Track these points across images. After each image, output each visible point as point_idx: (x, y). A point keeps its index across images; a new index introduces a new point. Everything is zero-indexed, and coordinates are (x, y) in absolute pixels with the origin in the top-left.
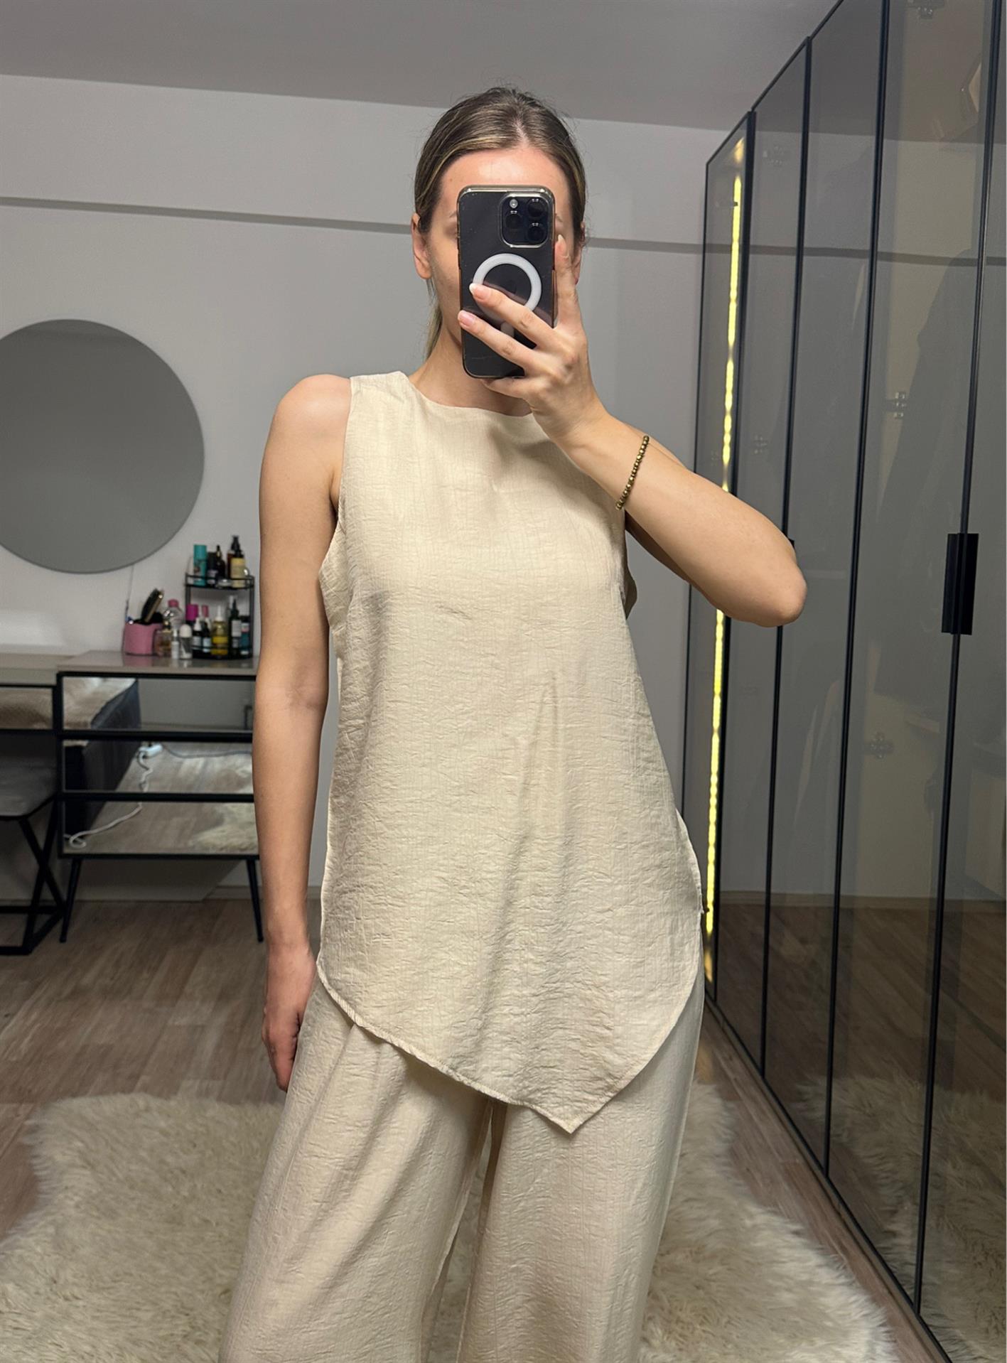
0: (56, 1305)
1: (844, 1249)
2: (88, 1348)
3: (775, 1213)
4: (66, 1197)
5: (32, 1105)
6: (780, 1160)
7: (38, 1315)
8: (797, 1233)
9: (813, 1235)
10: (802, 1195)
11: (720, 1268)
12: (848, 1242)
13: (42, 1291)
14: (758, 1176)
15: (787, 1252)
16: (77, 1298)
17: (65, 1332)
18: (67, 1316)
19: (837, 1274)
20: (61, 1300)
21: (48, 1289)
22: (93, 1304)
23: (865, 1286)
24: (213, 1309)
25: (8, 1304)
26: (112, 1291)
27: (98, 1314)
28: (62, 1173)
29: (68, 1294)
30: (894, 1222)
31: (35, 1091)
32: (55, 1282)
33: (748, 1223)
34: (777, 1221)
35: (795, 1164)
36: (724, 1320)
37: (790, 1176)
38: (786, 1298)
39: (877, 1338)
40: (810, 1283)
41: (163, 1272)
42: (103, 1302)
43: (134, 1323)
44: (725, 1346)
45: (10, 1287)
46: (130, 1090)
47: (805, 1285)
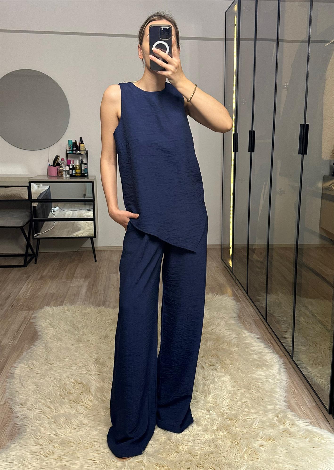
0: (48, 366)
1: (271, 343)
2: (59, 377)
3: (252, 332)
4: (47, 336)
5: (33, 311)
6: (253, 318)
7: (44, 369)
8: (258, 338)
9: (262, 339)
10: (259, 328)
11: (236, 349)
12: (272, 341)
13: (43, 362)
14: (246, 323)
15: (255, 343)
16: (54, 364)
17: (51, 374)
18: (52, 369)
19: (269, 350)
20: (49, 365)
21: (45, 362)
22: (59, 365)
23: (278, 353)
24: (93, 365)
25: (34, 366)
26: (64, 361)
27: (60, 368)
28: (45, 329)
29: (51, 363)
30: (286, 334)
31: (33, 307)
32: (47, 360)
33: (244, 335)
34: (252, 335)
35: (257, 319)
36: (237, 364)
37: (255, 323)
38: (255, 357)
39: (281, 368)
40: (262, 352)
41: (77, 356)
42: (61, 365)
43: (71, 370)
44: (238, 371)
45: (34, 361)
46: (62, 305)
47: (260, 353)
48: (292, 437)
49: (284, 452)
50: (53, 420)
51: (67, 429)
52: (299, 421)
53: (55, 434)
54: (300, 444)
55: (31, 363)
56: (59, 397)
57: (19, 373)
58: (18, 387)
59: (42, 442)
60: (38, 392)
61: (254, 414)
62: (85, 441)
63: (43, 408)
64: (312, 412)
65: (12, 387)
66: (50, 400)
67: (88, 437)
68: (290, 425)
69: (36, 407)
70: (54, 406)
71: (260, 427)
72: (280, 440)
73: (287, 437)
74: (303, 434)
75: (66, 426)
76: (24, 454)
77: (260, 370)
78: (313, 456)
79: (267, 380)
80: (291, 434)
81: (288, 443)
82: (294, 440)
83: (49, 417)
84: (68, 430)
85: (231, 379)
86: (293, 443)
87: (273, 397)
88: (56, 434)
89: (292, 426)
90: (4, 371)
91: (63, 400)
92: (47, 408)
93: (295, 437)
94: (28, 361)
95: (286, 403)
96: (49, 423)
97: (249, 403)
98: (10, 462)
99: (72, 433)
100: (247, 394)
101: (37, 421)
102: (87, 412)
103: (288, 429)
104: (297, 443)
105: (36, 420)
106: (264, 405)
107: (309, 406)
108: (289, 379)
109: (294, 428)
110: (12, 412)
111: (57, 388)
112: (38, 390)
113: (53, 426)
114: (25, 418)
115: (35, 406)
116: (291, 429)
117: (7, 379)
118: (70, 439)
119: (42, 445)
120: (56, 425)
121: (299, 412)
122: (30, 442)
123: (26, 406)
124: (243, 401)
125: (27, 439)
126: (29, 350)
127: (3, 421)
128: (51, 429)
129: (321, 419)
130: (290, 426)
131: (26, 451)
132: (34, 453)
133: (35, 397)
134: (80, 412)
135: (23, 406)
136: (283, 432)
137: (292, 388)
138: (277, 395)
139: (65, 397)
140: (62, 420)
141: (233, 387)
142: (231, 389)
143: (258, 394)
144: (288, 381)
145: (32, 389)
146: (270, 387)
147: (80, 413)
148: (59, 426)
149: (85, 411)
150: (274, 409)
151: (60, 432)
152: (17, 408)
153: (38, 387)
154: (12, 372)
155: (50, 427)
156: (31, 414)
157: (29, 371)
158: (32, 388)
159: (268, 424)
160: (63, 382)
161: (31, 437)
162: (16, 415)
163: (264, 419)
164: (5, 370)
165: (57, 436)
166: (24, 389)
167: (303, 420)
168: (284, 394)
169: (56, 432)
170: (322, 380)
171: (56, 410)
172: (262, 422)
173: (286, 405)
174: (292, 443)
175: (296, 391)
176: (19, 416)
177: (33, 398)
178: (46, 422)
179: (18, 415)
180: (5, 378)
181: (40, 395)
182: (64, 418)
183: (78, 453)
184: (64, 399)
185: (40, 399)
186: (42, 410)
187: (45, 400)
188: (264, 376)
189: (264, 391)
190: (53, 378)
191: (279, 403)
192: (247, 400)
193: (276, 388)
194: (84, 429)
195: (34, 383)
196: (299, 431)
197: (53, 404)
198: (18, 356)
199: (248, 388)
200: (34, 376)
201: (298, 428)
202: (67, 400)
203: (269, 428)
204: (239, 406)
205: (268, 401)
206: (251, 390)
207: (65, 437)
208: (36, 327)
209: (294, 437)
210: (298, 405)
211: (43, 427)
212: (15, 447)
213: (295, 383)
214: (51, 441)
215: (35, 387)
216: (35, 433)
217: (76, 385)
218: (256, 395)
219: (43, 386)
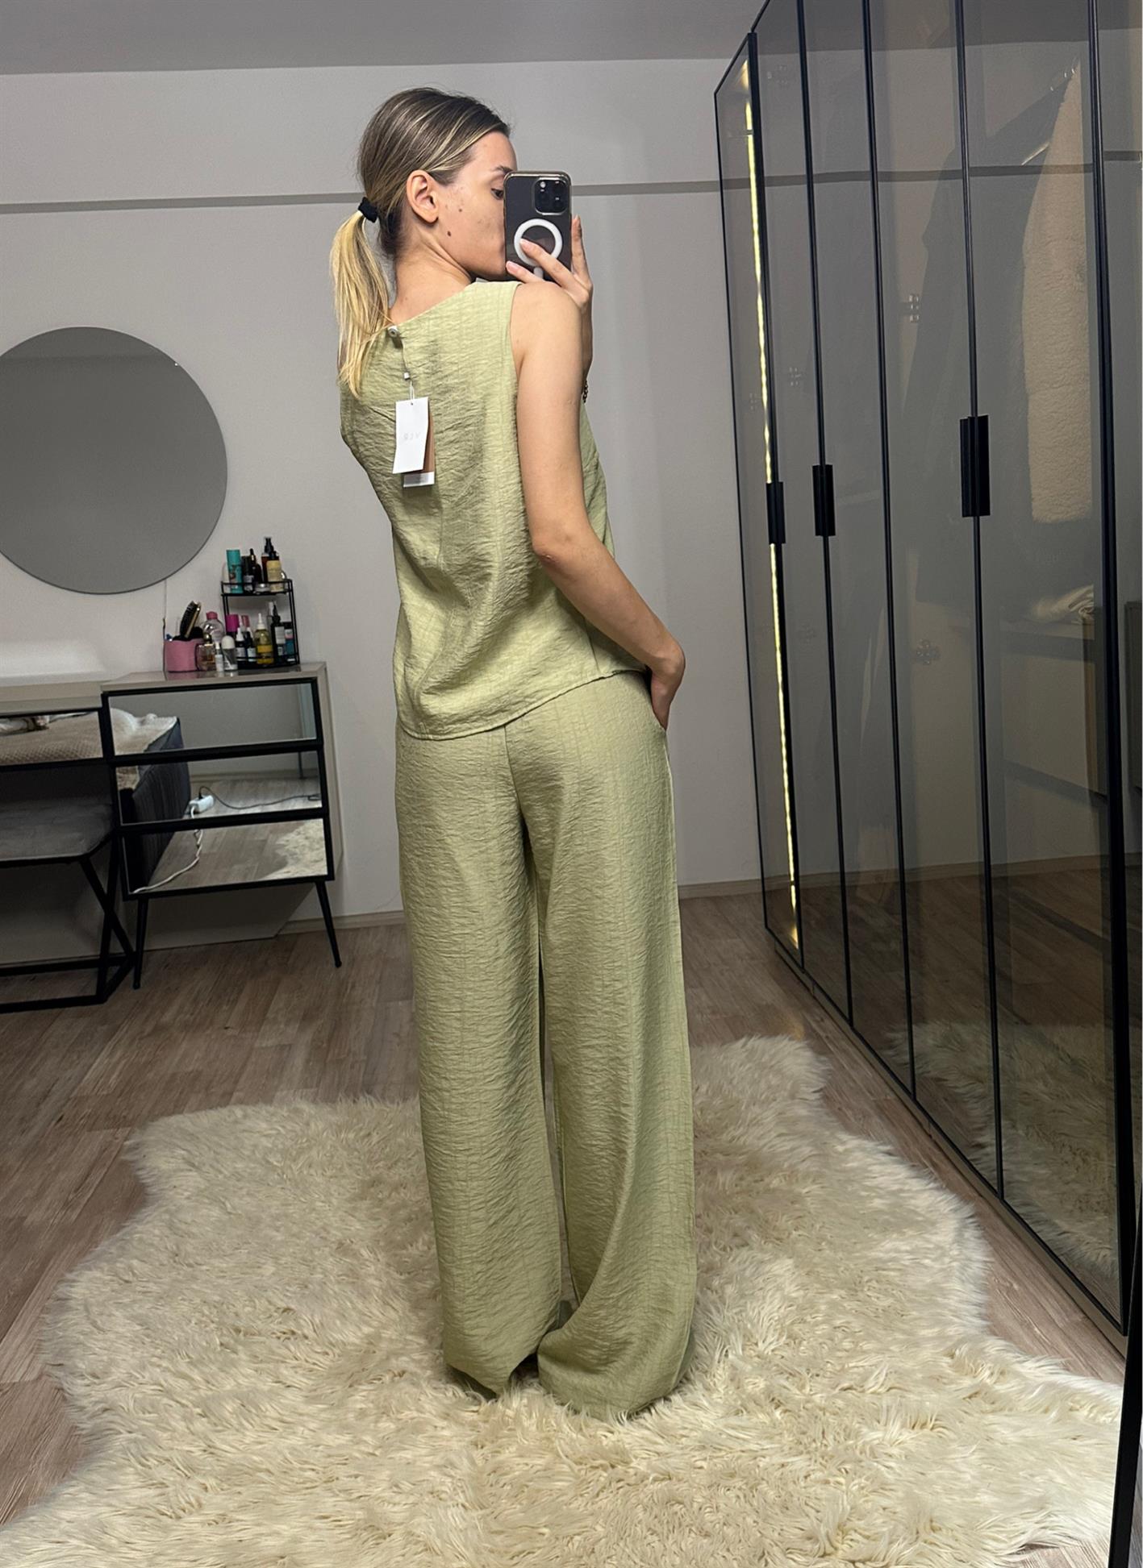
0: (181, 1272)
1: (935, 1165)
2: (217, 1298)
3: (868, 1137)
4: (177, 1193)
5: (129, 1129)
6: (872, 1099)
7: (167, 1280)
8: (889, 1153)
9: (905, 1154)
10: (894, 1126)
11: (815, 1187)
12: (938, 1158)
13: (165, 1262)
14: (849, 1113)
15: (876, 1168)
16: (200, 1265)
17: (193, 1290)
18: (195, 1278)
19: (926, 1182)
20: (185, 1268)
21: (172, 1260)
22: (217, 1267)
24: (331, 1259)
25: (134, 1274)
26: (232, 1256)
27: (222, 1274)
28: (170, 1177)
29: (191, 1261)
30: (982, 1135)
31: (130, 1117)
32: (177, 1255)
33: (840, 1148)
34: (870, 1144)
35: (887, 1100)
36: (818, 1226)
37: (881, 1110)
38: (877, 1203)
39: (965, 1227)
40: (901, 1191)
41: (279, 1238)
44: (819, 1244)
45: (135, 1262)
46: (226, 1104)
47: (894, 1193)
48: (1001, 1410)
49: (973, 1457)
50: (199, 1410)
51: (248, 1433)
52: (1026, 1364)
53: (205, 1451)
54: (1029, 1432)
55: (122, 1266)
56: (219, 1349)
57: (84, 1294)
58: (82, 1333)
59: (165, 1474)
60: (149, 1340)
61: (873, 1354)
62: (306, 1462)
63: (166, 1381)
64: (1069, 1338)
65: (61, 1334)
66: (189, 1357)
67: (316, 1451)
68: (992, 1374)
69: (141, 1380)
70: (202, 1372)
71: (891, 1388)
72: (959, 1425)
73: (982, 1412)
74: (1036, 1397)
75: (241, 1424)
76: (107, 1515)
77: (895, 1236)
78: (1073, 1465)
79: (918, 1263)
80: (997, 1404)
81: (986, 1431)
82: (1006, 1419)
83: (184, 1401)
84: (250, 1436)
85: (796, 1267)
86: (1005, 1430)
87: (937, 1304)
88: (210, 1450)
89: (1002, 1378)
90: (37, 1294)
91: (233, 1356)
92: (180, 1381)
93: (1011, 1410)
94: (116, 1262)
95: (984, 1320)
96: (184, 1419)
97: (856, 1325)
98: (59, 1542)
99: (261, 1443)
100: (851, 1303)
101: (147, 1415)
102: (311, 1382)
103: (986, 1385)
104: (1017, 1429)
105: (144, 1413)
106: (906, 1327)
107: (1061, 1325)
108: (994, 1256)
109: (1008, 1382)
110: (65, 1399)
111: (213, 1326)
112: (148, 1336)
113: (200, 1425)
114: (106, 1410)
115: (138, 1376)
116: (997, 1387)
117: (45, 1316)
118: (255, 1461)
119: (163, 1485)
120: (209, 1423)
121: (1028, 1342)
122: (122, 1477)
123: (110, 1379)
124: (838, 1323)
125: (113, 1469)
126: (118, 1235)
127: (34, 1422)
128: (193, 1434)
129: (1100, 1353)
130: (994, 1378)
131: (110, 1505)
132: (138, 1512)
133: (138, 1354)
134: (289, 1383)
135: (98, 1378)
136: (970, 1397)
137: (1004, 1279)
138: (953, 1301)
139: (240, 1348)
140: (230, 1407)
141: (803, 1287)
142: (794, 1295)
143: (886, 1302)
144: (991, 1262)
145: (129, 1335)
146: (929, 1280)
147: (289, 1386)
148: (220, 1425)
149: (305, 1380)
150: (942, 1337)
151: (224, 1441)
152: (78, 1388)
153: (147, 1329)
154: (61, 1296)
155: (188, 1428)
156: (126, 1399)
157: (116, 1286)
158: (129, 1331)
159: (920, 1376)
160: (233, 1310)
161: (126, 1462)
162: (78, 1403)
163: (909, 1365)
164: (40, 1292)
165: (212, 1453)
166: (100, 1337)
167: (1038, 1361)
168: (974, 1295)
169: (210, 1443)
170: (1103, 1253)
171: (208, 1382)
172: (899, 1373)
173: (983, 1327)
174: (999, 1429)
175: (1016, 1287)
176: (84, 1408)
177: (133, 1356)
178: (175, 1415)
179: (84, 1402)
180: (38, 1311)
181: (156, 1348)
182: (234, 1402)
183: (284, 1502)
184: (235, 1352)
185: (154, 1360)
186: (162, 1386)
187: (171, 1360)
188: (907, 1252)
189: (908, 1293)
190: (198, 1301)
191: (956, 1320)
192: (850, 1318)
193: (948, 1282)
194: (302, 1429)
195: (134, 1318)
196: (1021, 1392)
197: (198, 1369)
198: (82, 1253)
199: (854, 1288)
200: (134, 1301)
201: (1020, 1384)
202: (243, 1356)
203: (924, 1389)
204: (820, 1336)
205: (920, 1318)
206: (862, 1291)
207: (241, 1456)
208: (140, 1173)
209: (1006, 1412)
210: (1023, 1323)
211: (165, 1430)
212: (74, 1498)
213: (1014, 1267)
214: (191, 1469)
215: (138, 1328)
216: (139, 1448)
217: (275, 1314)
218: (882, 1304)
219: (164, 1324)
